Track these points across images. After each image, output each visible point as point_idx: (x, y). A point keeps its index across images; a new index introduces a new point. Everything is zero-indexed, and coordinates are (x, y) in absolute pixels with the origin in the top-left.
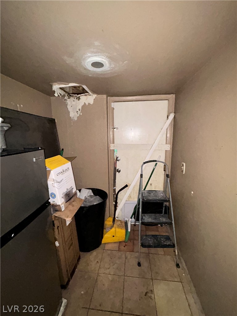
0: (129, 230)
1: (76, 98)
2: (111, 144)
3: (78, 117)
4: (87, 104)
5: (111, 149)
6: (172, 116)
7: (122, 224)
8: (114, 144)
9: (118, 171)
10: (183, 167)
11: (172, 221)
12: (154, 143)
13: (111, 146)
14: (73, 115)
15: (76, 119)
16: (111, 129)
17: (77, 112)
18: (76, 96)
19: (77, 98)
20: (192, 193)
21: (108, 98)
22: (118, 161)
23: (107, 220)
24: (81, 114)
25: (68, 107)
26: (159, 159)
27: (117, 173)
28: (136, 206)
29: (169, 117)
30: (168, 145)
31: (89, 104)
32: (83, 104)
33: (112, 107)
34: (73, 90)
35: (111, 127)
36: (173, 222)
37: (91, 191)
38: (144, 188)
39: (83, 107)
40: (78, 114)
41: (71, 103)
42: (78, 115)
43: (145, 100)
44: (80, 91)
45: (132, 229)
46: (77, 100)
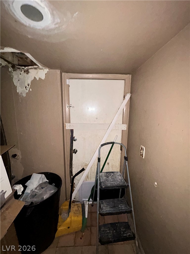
0: (86, 217)
1: (23, 71)
2: (66, 124)
3: (27, 93)
4: (38, 79)
5: (67, 128)
6: (128, 96)
7: (78, 209)
8: (70, 124)
9: (74, 152)
10: (143, 151)
11: (131, 208)
12: (111, 123)
13: (66, 125)
15: (24, 95)
16: (66, 107)
17: (26, 87)
18: (23, 68)
19: (25, 71)
20: (156, 183)
21: (63, 74)
22: (75, 140)
23: (63, 205)
24: (31, 90)
25: (14, 81)
26: (115, 140)
27: (74, 154)
28: (93, 187)
29: (126, 97)
30: (125, 125)
31: (40, 79)
32: (33, 78)
33: (67, 83)
34: (19, 60)
35: (67, 105)
36: (133, 209)
37: (43, 175)
38: (101, 167)
39: (32, 82)
40: (27, 89)
41: (18, 77)
42: (28, 91)
43: (101, 78)
44: (28, 63)
45: (90, 211)
46: (26, 74)
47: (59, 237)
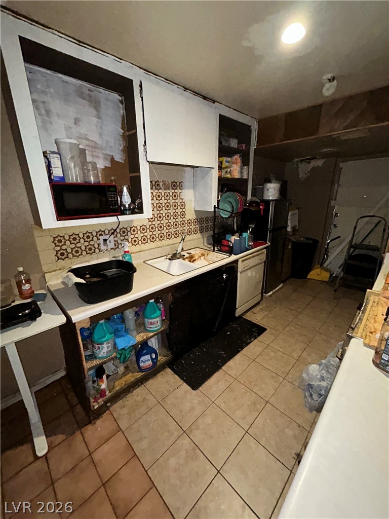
3: (306, 178)
4: (316, 166)
5: (331, 205)
8: (335, 201)
14: (302, 176)
17: (306, 173)
18: (308, 161)
22: (337, 216)
23: (315, 266)
24: (309, 175)
25: (299, 170)
31: (318, 166)
39: (312, 169)
42: (306, 176)
46: (308, 164)
47: (310, 279)
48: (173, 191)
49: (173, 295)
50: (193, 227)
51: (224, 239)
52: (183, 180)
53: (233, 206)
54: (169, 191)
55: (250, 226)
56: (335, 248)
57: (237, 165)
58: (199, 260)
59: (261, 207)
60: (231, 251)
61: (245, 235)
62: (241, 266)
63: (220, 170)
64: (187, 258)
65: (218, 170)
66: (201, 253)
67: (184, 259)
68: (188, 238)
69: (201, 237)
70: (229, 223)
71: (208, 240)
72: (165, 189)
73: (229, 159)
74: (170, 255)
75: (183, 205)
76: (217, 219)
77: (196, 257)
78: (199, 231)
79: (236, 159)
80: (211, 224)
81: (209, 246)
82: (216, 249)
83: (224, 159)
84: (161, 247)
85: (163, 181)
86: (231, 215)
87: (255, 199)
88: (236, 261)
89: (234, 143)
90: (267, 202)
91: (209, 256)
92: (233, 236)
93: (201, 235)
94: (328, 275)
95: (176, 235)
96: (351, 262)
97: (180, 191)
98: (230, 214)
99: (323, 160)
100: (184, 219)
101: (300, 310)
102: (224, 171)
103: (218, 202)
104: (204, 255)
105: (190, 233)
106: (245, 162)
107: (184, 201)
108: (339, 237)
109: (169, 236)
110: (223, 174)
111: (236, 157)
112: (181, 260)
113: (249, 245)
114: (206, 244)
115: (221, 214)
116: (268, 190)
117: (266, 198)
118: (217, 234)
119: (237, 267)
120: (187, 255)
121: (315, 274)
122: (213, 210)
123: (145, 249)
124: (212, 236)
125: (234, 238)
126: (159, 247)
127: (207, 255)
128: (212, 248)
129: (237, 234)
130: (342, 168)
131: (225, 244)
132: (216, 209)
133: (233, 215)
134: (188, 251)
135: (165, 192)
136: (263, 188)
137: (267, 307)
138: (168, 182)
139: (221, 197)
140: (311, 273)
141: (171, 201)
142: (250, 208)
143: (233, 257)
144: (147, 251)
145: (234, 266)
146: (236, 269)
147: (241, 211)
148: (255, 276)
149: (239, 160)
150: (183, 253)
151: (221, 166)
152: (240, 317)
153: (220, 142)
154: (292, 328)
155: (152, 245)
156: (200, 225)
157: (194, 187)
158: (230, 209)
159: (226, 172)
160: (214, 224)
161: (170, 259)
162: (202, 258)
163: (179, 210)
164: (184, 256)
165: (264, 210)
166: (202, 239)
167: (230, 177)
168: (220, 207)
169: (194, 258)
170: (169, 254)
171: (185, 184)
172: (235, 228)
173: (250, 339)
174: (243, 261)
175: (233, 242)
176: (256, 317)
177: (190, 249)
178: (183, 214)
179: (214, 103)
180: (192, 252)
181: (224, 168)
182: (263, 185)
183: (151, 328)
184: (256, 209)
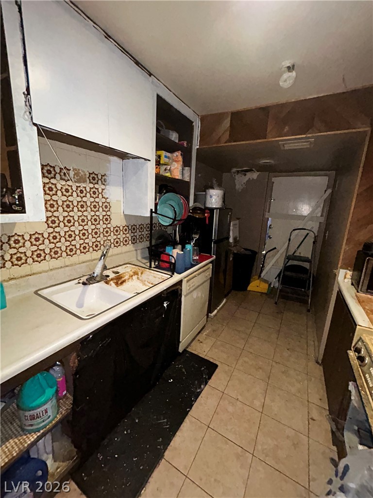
2: (266, 213)
3: (242, 189)
4: (251, 179)
5: (266, 217)
6: (329, 191)
8: (269, 213)
9: (269, 237)
14: (238, 187)
15: (240, 190)
16: (268, 200)
17: (242, 185)
18: (244, 173)
21: (270, 173)
22: (271, 228)
23: (253, 278)
24: (245, 187)
25: (236, 181)
29: (327, 192)
31: (253, 179)
32: (248, 179)
33: (273, 181)
35: (269, 198)
39: (247, 181)
41: (239, 178)
42: (242, 188)
46: (244, 176)
47: (250, 291)
48: (91, 186)
49: (78, 356)
50: (121, 236)
51: (164, 252)
52: (107, 173)
53: (175, 211)
54: (84, 186)
55: (194, 236)
56: (270, 259)
57: (178, 164)
58: (130, 280)
59: (206, 215)
60: (172, 269)
61: (189, 247)
62: (185, 287)
63: (158, 165)
64: (112, 279)
65: (156, 165)
66: (133, 271)
67: (107, 283)
68: (113, 251)
69: (133, 249)
70: (169, 232)
71: (142, 253)
72: (78, 181)
73: (168, 154)
74: (86, 277)
75: (107, 206)
76: (154, 227)
77: (126, 277)
78: (130, 242)
79: (177, 156)
80: (147, 232)
81: (145, 261)
82: (153, 265)
83: (163, 153)
84: (71, 265)
85: (74, 170)
86: (173, 222)
87: (198, 205)
88: (180, 283)
89: (174, 137)
90: (212, 210)
91: (143, 275)
92: (174, 248)
93: (133, 247)
94: (266, 286)
95: (96, 246)
96: (288, 273)
97: (103, 187)
98: (172, 220)
99: (258, 173)
100: (109, 226)
101: (248, 331)
102: (163, 168)
103: (156, 205)
104: (137, 274)
105: (117, 244)
106: (187, 163)
107: (108, 200)
108: (275, 248)
109: (84, 249)
110: (162, 172)
111: (178, 154)
112: (102, 284)
113: (194, 260)
114: (139, 258)
115: (159, 220)
116: (211, 197)
117: (209, 205)
118: (153, 246)
119: (181, 290)
120: (112, 276)
121: (256, 286)
122: (148, 215)
123: (40, 270)
124: (148, 248)
125: (175, 252)
126: (67, 266)
127: (142, 273)
128: (148, 264)
129: (180, 246)
130: (273, 183)
131: (165, 259)
132: (153, 214)
133: (176, 222)
134: (115, 270)
135: (78, 185)
136: (206, 194)
137: (214, 331)
138: (83, 172)
139: (159, 200)
140: (250, 285)
141: (88, 199)
142: (194, 215)
143: (177, 277)
144: (43, 274)
145: (177, 289)
146: (180, 292)
147: (185, 218)
148: (202, 296)
149: (180, 158)
150: (106, 273)
151: (159, 161)
152: (185, 351)
153: (158, 130)
154: (246, 359)
155: (54, 263)
156: (132, 235)
157: (124, 184)
158: (171, 215)
159: (165, 170)
160: (151, 232)
161: (84, 284)
162: (135, 277)
163: (101, 213)
164: (108, 276)
165: (209, 218)
166: (135, 252)
167: (170, 176)
168: (158, 212)
169: (123, 279)
170: (84, 276)
171: (110, 178)
172: (178, 239)
173: (200, 387)
174: (188, 281)
175: (175, 256)
176: (204, 350)
177: (117, 267)
178: (107, 219)
179: (150, 76)
180: (121, 270)
181: (163, 164)
182: (205, 191)
183: (32, 425)
184: (201, 216)
